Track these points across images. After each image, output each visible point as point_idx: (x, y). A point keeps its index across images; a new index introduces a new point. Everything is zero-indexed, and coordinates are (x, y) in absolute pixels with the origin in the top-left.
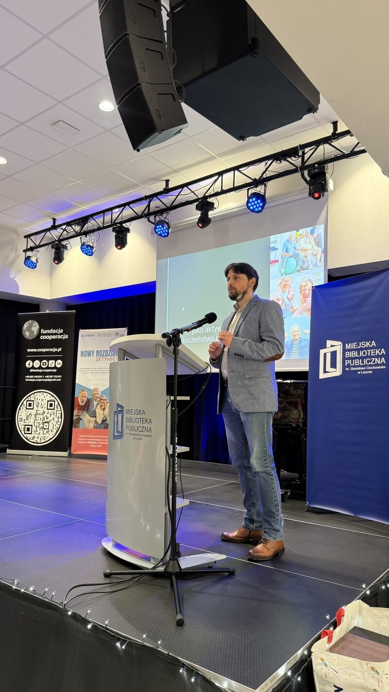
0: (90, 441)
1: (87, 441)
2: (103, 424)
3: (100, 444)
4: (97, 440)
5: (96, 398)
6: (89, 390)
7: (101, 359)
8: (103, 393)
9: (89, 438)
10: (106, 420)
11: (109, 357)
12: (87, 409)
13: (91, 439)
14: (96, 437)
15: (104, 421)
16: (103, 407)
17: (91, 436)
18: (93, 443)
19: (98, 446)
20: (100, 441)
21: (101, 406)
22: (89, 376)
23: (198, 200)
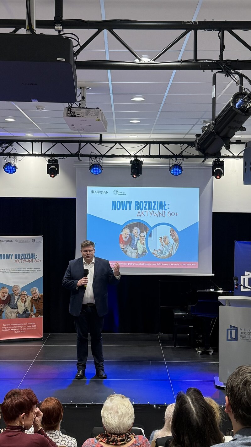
0: (13, 328)
1: (11, 329)
2: (25, 314)
3: (23, 330)
4: (20, 327)
5: (17, 293)
6: (9, 287)
7: (20, 261)
8: (23, 289)
9: (12, 326)
10: (27, 310)
11: (27, 260)
12: (9, 303)
13: (14, 327)
14: (18, 324)
15: (25, 311)
16: (23, 301)
17: (14, 324)
18: (16, 329)
19: (21, 332)
20: (22, 328)
21: (22, 300)
22: (9, 276)
23: (130, 156)
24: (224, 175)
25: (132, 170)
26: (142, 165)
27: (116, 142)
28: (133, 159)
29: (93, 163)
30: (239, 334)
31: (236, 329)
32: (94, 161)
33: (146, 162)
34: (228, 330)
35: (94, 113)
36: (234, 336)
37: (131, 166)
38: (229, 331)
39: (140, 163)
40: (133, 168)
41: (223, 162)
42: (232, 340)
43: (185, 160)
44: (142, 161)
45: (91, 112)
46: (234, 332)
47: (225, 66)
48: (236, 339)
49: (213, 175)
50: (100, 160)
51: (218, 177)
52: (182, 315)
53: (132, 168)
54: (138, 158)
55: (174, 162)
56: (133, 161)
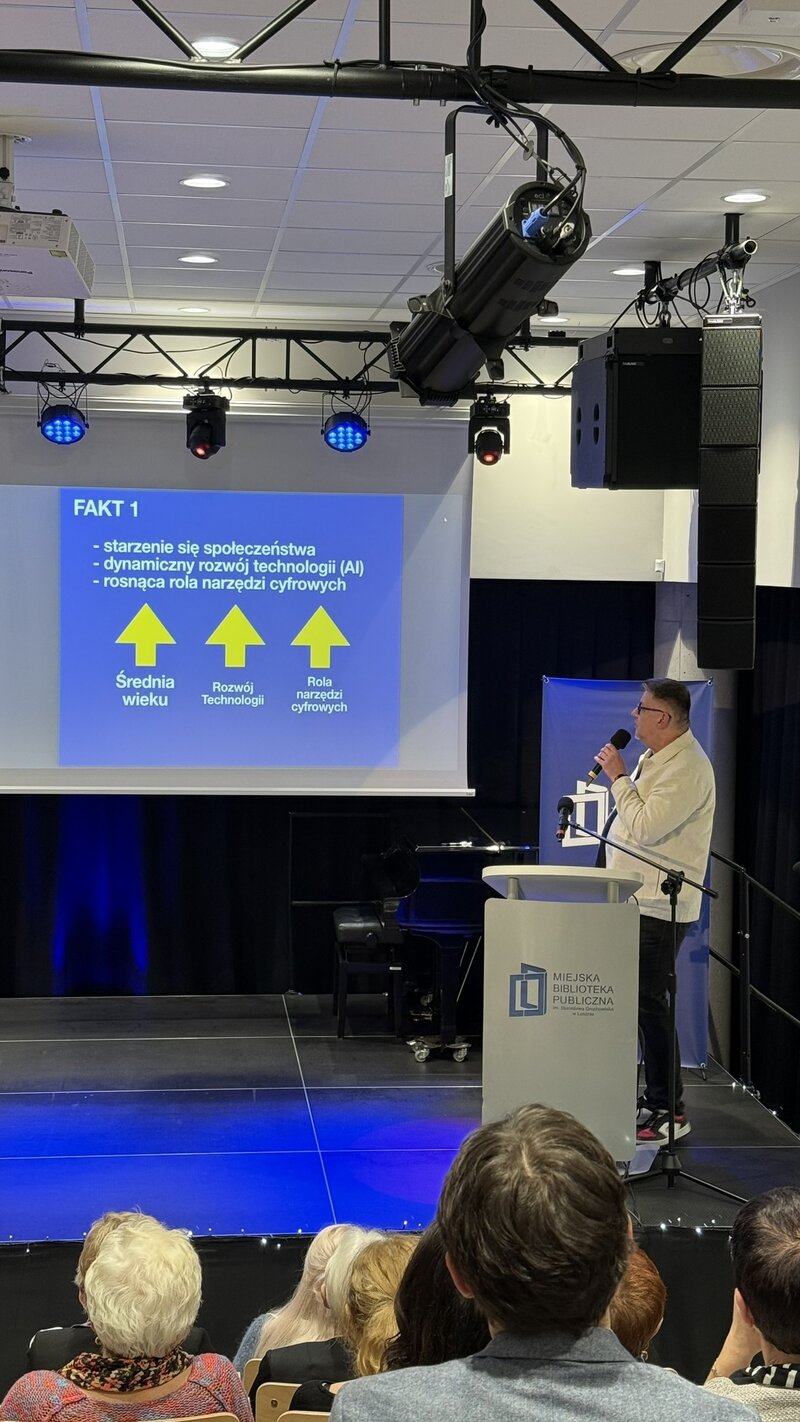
23: (184, 380)
24: (507, 451)
25: (189, 431)
26: (227, 413)
27: (133, 330)
28: (192, 390)
29: (53, 402)
30: (550, 993)
31: (540, 974)
32: (56, 395)
33: (240, 400)
34: (514, 979)
35: (43, 228)
36: (533, 998)
37: (188, 415)
38: (518, 984)
39: (217, 405)
40: (196, 424)
41: (505, 408)
42: (528, 1013)
43: (377, 396)
44: (228, 398)
45: (32, 226)
46: (533, 985)
47: (486, 89)
48: (540, 1010)
49: (471, 451)
50: (78, 392)
51: (489, 458)
52: (365, 931)
53: (192, 421)
54: (211, 388)
55: (338, 403)
56: (196, 398)
